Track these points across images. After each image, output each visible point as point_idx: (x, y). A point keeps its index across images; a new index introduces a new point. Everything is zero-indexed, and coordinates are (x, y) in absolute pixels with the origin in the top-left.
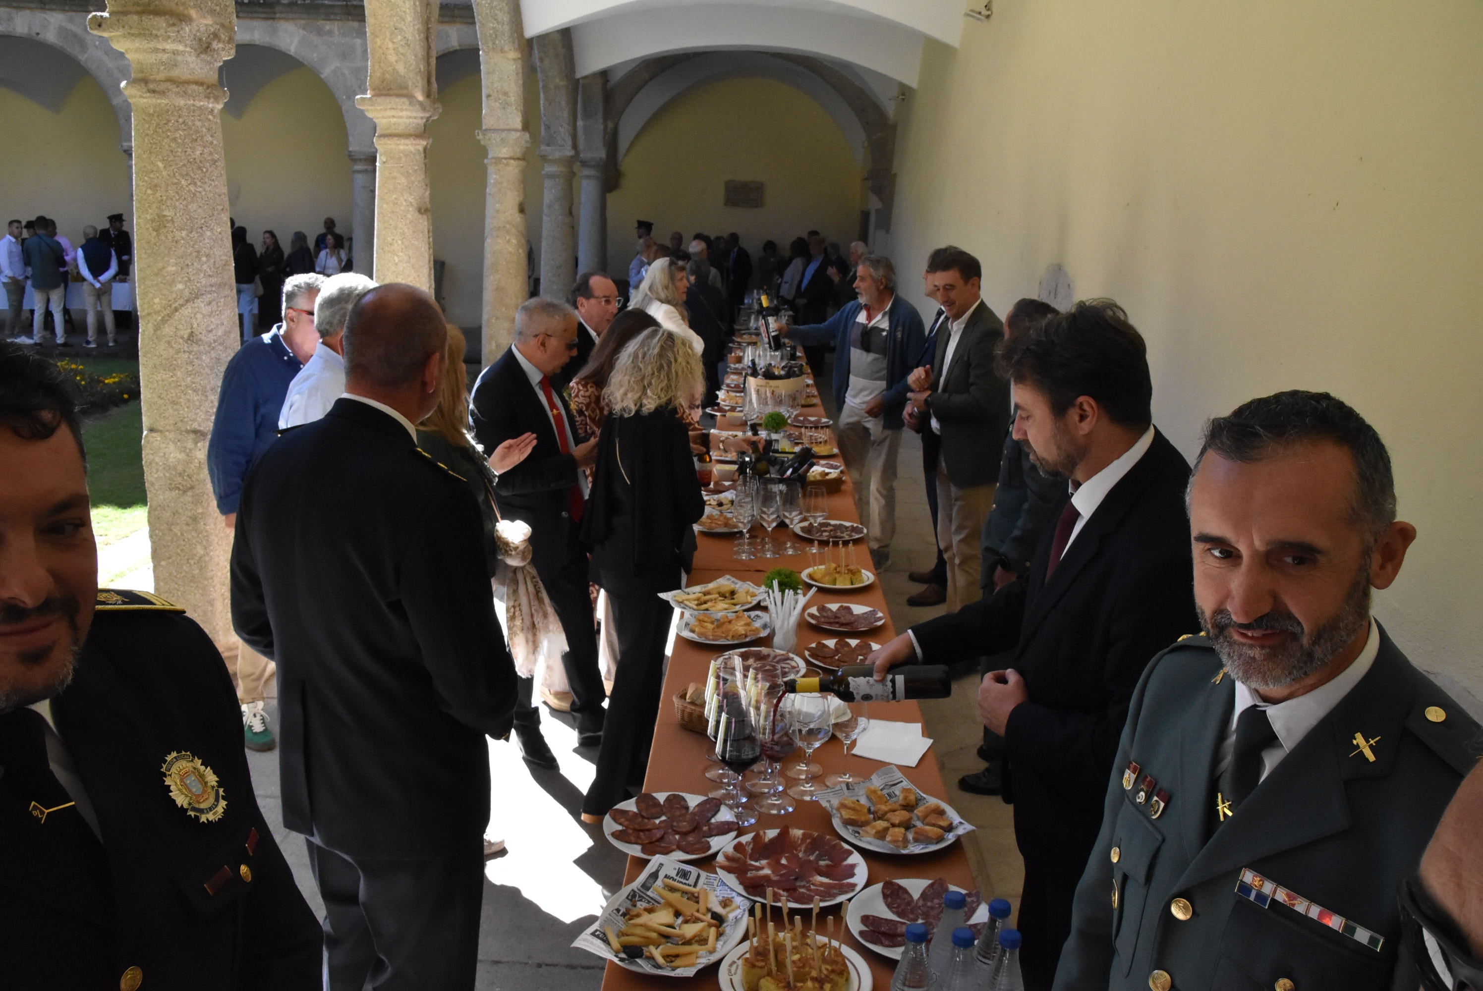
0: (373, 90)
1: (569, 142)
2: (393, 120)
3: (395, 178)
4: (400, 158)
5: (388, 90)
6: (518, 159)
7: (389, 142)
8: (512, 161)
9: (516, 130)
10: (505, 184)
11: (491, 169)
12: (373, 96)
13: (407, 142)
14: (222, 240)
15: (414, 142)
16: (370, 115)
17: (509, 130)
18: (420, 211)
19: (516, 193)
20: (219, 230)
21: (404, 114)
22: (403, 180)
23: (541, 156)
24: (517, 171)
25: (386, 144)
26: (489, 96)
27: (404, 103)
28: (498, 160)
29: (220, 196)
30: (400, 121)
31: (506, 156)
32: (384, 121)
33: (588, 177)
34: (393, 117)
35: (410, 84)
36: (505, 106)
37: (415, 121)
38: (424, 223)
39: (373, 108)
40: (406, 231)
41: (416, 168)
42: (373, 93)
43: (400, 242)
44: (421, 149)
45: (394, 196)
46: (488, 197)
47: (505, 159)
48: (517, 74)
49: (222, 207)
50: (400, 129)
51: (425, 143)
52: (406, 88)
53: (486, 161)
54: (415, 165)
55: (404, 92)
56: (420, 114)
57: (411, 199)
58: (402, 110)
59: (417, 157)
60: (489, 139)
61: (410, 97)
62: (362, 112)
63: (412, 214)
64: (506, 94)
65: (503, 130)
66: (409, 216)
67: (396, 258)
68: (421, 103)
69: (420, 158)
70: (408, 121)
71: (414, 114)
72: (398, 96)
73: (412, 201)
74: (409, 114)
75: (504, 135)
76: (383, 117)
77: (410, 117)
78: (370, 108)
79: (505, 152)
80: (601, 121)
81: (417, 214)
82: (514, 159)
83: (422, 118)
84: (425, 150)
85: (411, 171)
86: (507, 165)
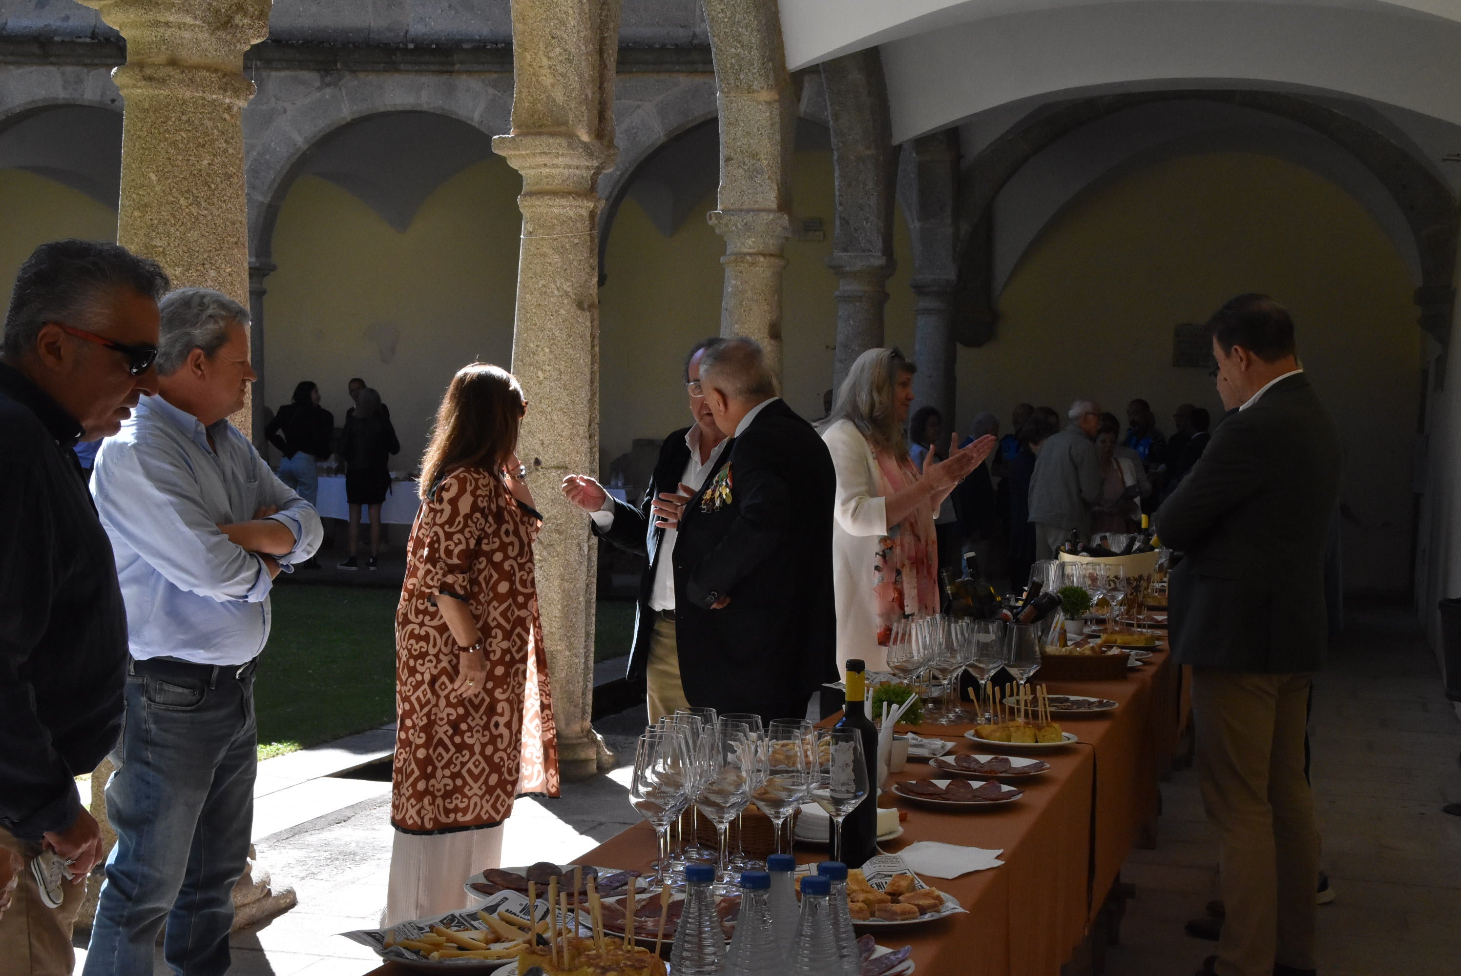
0: (518, 127)
1: (879, 244)
2: (545, 171)
3: (544, 255)
4: (553, 226)
5: (540, 126)
6: (771, 255)
7: (537, 203)
8: (762, 259)
9: (768, 211)
10: (749, 294)
11: (729, 272)
12: (517, 135)
13: (564, 202)
14: (232, 284)
15: (574, 203)
16: (513, 164)
17: (759, 210)
18: (580, 305)
19: (766, 308)
20: (228, 270)
21: (560, 161)
22: (556, 258)
23: (833, 267)
24: (768, 274)
25: (533, 206)
26: (728, 159)
27: (560, 145)
28: (740, 256)
29: (233, 223)
30: (555, 171)
31: (751, 251)
32: (532, 172)
33: (927, 311)
34: (545, 165)
35: (571, 117)
36: (753, 174)
37: (577, 172)
38: (584, 323)
39: (517, 153)
40: (557, 334)
41: (576, 241)
42: (518, 131)
43: (547, 350)
44: (585, 213)
45: (542, 282)
46: (724, 315)
47: (751, 254)
48: (772, 125)
49: (235, 240)
50: (555, 184)
51: (591, 205)
52: (566, 123)
53: (722, 259)
54: (575, 237)
55: (563, 129)
56: (584, 162)
57: (567, 287)
58: (557, 155)
59: (579, 225)
60: (726, 225)
61: (571, 136)
62: (503, 160)
63: (567, 309)
64: (755, 156)
65: (748, 211)
66: (563, 312)
67: (540, 373)
68: (585, 146)
69: (583, 227)
70: (566, 172)
71: (575, 162)
72: (552, 135)
73: (568, 290)
74: (567, 161)
75: (749, 218)
76: (530, 167)
77: (570, 167)
78: (513, 153)
79: (750, 244)
80: (949, 221)
81: (574, 309)
82: (764, 255)
83: (588, 168)
84: (592, 215)
85: (568, 246)
86: (753, 264)
